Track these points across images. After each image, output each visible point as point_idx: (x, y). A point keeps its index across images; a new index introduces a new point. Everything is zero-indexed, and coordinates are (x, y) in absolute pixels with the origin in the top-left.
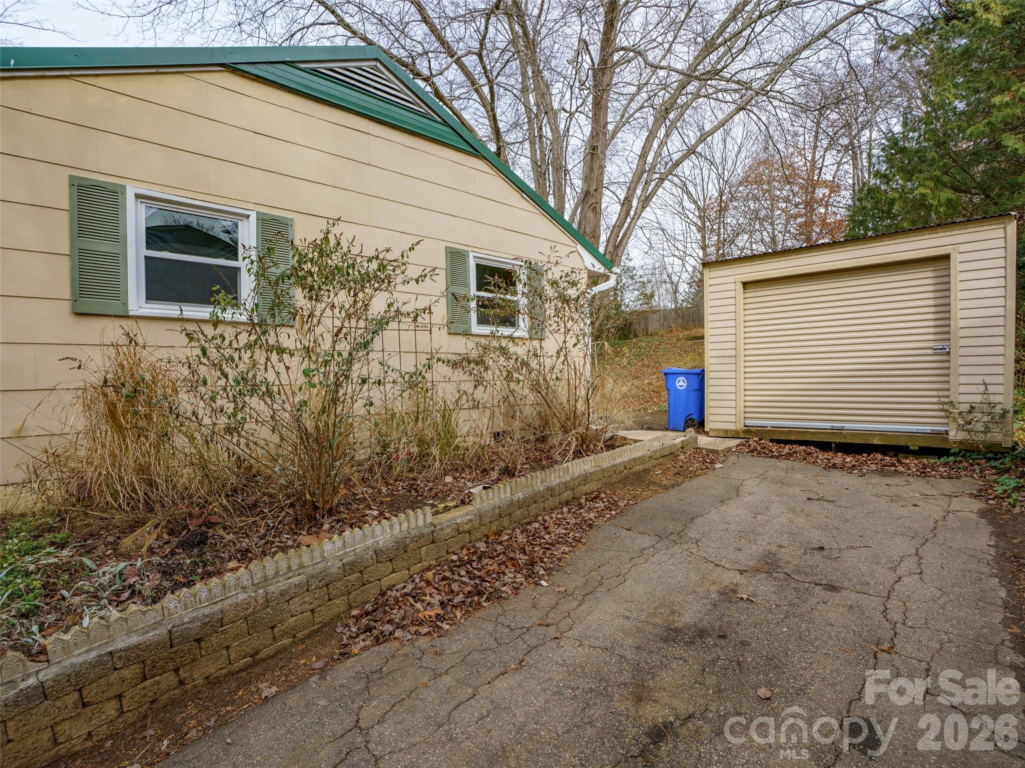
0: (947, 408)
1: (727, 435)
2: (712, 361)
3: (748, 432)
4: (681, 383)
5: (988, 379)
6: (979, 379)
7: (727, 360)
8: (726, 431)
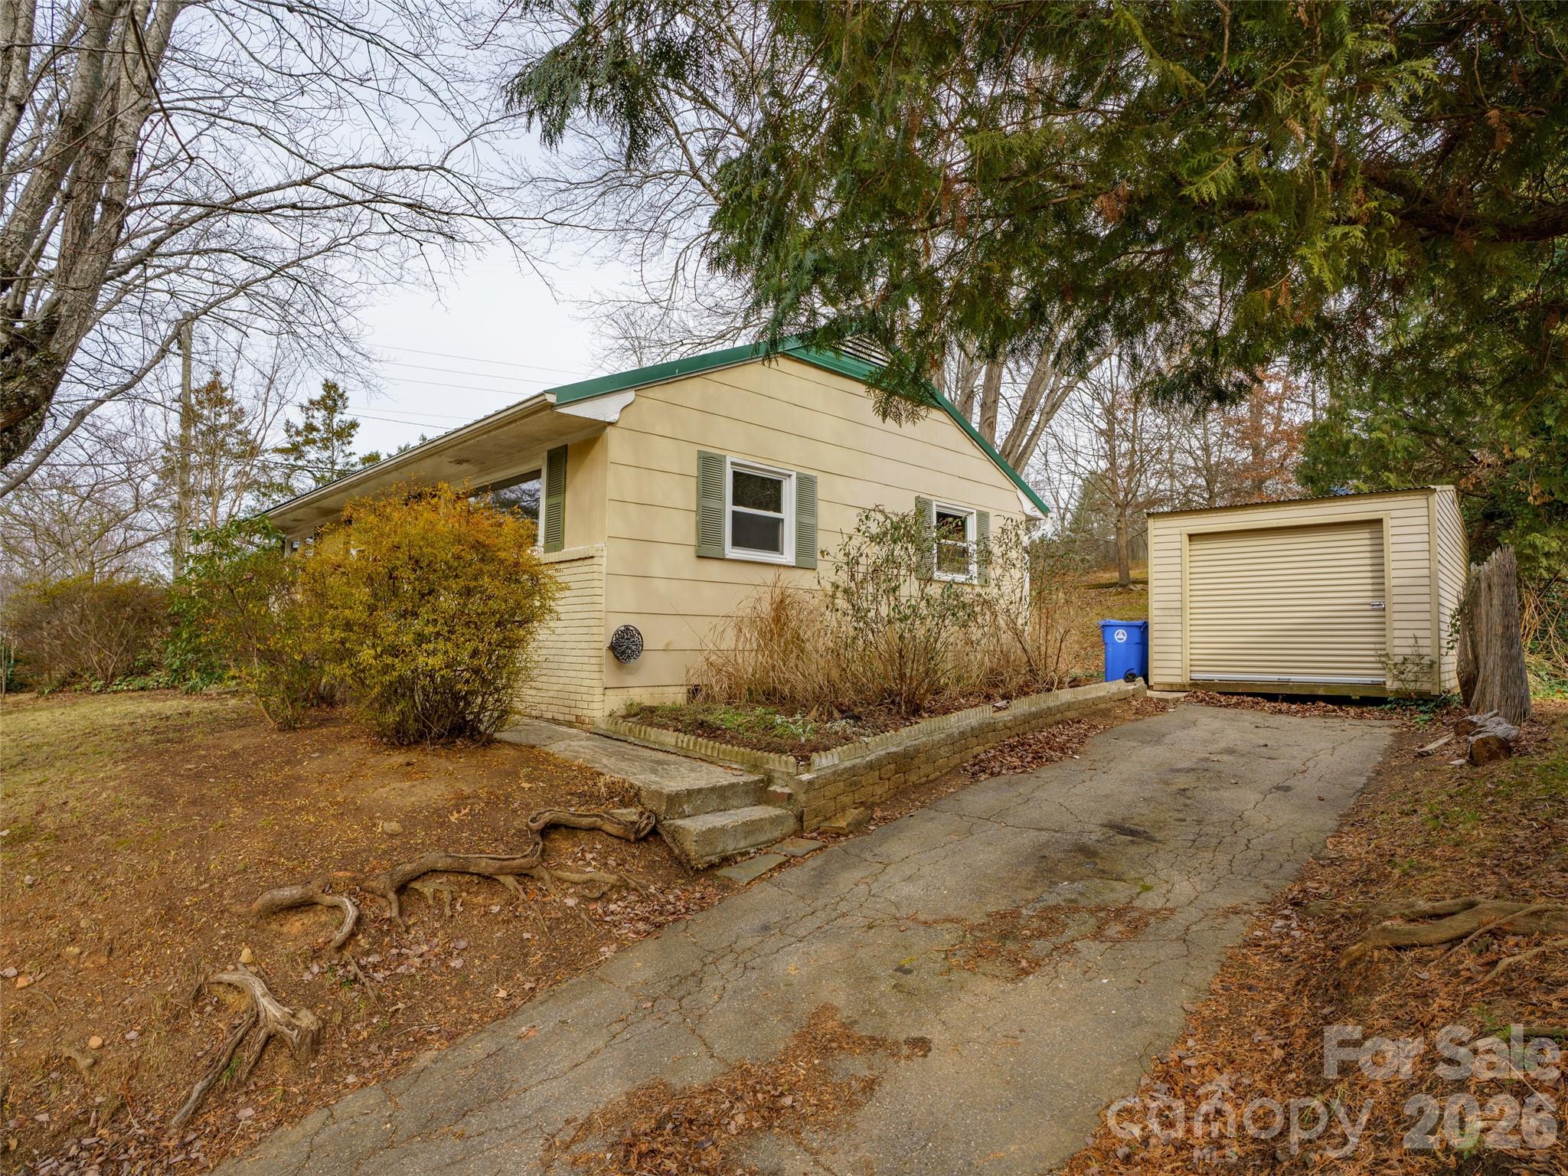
0: (1383, 658)
1: (1172, 688)
2: (1156, 612)
3: (1195, 684)
4: (1121, 636)
5: (1419, 633)
6: (1410, 633)
7: (1173, 612)
8: (1171, 685)
